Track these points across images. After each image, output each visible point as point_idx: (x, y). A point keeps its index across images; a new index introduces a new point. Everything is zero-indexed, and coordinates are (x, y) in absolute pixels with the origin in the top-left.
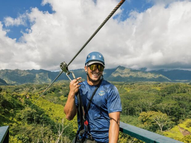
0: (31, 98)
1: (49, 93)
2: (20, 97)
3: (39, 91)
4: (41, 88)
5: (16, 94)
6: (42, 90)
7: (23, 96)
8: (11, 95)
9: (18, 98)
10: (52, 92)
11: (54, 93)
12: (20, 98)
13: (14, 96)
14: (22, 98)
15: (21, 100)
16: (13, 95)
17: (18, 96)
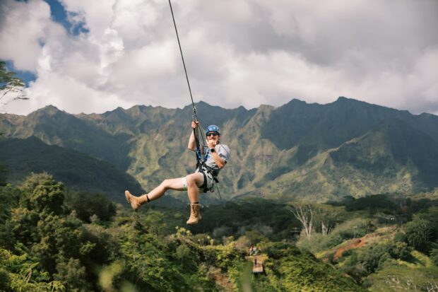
0: (279, 275)
1: (395, 256)
2: (211, 260)
3: (329, 246)
4: (341, 222)
5: (193, 244)
6: (347, 236)
7: (231, 257)
8: (160, 243)
9: (203, 266)
10: (416, 254)
11: (428, 261)
12: (214, 271)
13: (181, 251)
14: (224, 270)
15: (218, 283)
16: (172, 247)
17: (201, 253)
